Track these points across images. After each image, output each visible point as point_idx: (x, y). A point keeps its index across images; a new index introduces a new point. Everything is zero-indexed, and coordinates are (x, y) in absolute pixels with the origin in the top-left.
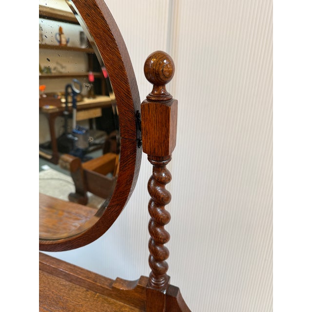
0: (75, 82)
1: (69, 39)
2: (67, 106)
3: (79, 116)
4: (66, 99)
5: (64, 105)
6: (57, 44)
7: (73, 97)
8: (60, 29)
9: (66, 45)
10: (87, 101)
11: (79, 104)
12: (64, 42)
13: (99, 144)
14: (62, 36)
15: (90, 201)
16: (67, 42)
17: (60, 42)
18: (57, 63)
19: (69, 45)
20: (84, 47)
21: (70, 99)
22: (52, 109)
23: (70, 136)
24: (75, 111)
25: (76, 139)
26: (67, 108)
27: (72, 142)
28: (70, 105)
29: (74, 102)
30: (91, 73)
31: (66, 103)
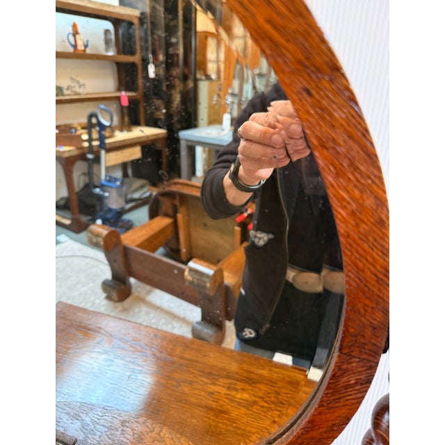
0: (102, 109)
1: (87, 41)
2: (91, 146)
3: (108, 159)
4: (90, 134)
5: (86, 144)
6: (71, 50)
7: (100, 132)
8: (75, 26)
9: (84, 51)
10: (120, 136)
11: (108, 141)
12: (80, 47)
13: (139, 199)
14: (77, 36)
15: (133, 290)
16: (86, 46)
17: (75, 46)
18: (72, 79)
19: (88, 51)
20: (111, 53)
21: (95, 135)
22: (69, 151)
23: (97, 190)
24: (103, 153)
25: (106, 194)
26: (91, 148)
27: (100, 198)
28: (96, 143)
29: (102, 139)
30: (123, 93)
31: (90, 140)
